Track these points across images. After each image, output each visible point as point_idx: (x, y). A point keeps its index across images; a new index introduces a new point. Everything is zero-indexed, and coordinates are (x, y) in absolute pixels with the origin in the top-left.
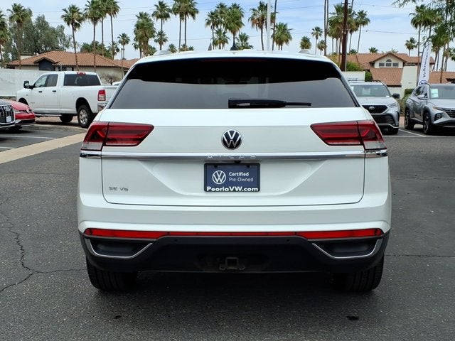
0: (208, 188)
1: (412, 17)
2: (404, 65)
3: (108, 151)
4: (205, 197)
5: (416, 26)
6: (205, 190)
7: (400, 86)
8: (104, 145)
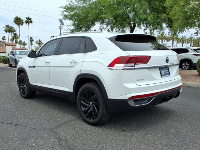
0: (162, 76)
1: (5, 29)
2: (6, 46)
3: (137, 66)
4: (161, 79)
5: (6, 32)
6: (161, 77)
7: (6, 53)
8: (135, 64)
